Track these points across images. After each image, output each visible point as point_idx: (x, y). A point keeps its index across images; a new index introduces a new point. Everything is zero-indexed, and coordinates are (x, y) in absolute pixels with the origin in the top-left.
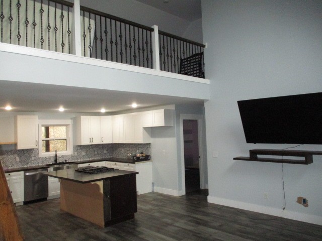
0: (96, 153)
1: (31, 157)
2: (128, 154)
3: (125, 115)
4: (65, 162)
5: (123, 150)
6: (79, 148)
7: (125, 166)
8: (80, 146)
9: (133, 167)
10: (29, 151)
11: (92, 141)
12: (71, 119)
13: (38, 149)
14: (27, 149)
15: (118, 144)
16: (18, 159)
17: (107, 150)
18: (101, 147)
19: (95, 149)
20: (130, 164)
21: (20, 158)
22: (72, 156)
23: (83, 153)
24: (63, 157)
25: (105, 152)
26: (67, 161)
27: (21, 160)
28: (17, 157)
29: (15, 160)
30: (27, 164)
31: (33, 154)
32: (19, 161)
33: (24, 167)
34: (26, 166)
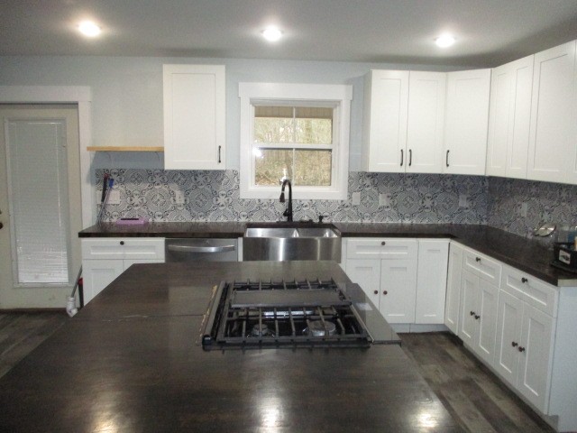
0: (428, 203)
1: (215, 194)
2: (542, 223)
3: (540, 56)
4: (316, 221)
5: (525, 206)
6: (368, 182)
7: (512, 279)
8: (374, 175)
9: (544, 296)
10: (213, 177)
11: (406, 161)
12: (347, 82)
13: (236, 174)
14: (206, 172)
15: (512, 181)
16: (180, 197)
17: (471, 199)
18: (449, 183)
19: (423, 190)
20: (535, 282)
21: (187, 194)
22: (343, 206)
23: (383, 200)
24: (313, 204)
25: (463, 203)
26: (325, 221)
27: (188, 202)
28: (178, 193)
29: (172, 199)
30: (206, 214)
31: (222, 187)
32: (183, 202)
33: (197, 221)
34: (202, 220)
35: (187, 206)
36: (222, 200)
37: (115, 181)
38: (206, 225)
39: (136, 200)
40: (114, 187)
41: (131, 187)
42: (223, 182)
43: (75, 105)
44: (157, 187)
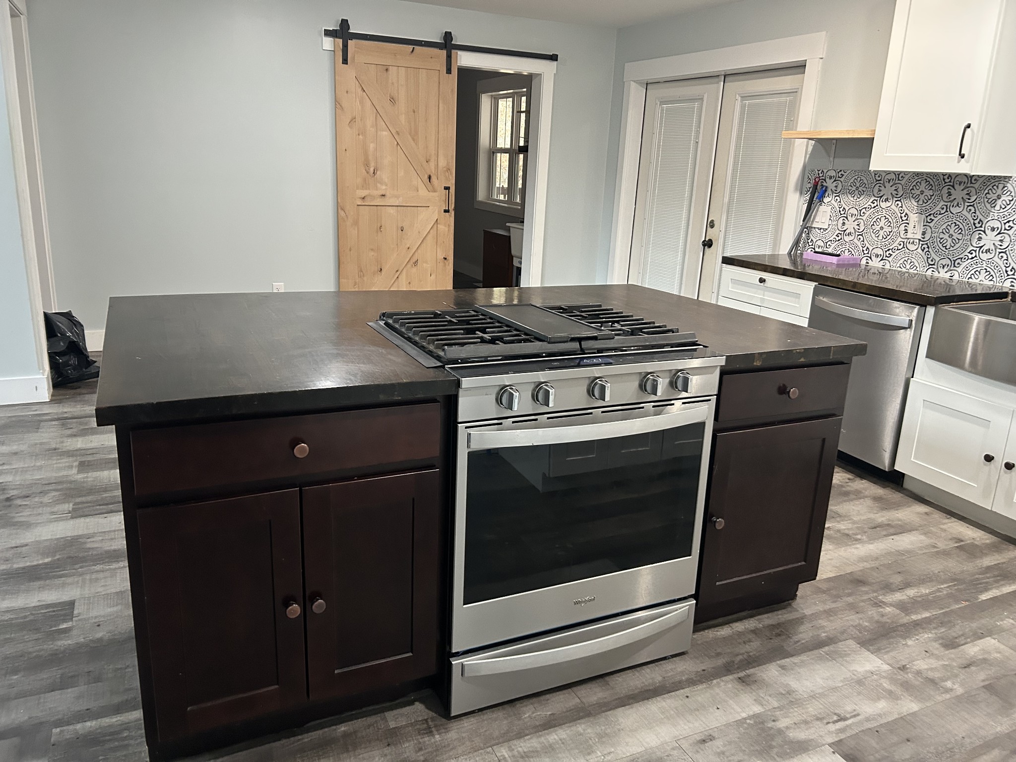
27: (927, 236)
28: (914, 218)
29: (902, 228)
30: (954, 264)
31: (995, 213)
32: (919, 236)
33: (936, 274)
34: (943, 275)
35: (925, 245)
36: (989, 240)
37: (829, 191)
38: (948, 285)
39: (850, 226)
40: (826, 200)
41: (848, 201)
42: (999, 202)
43: (800, 67)
44: (884, 205)
